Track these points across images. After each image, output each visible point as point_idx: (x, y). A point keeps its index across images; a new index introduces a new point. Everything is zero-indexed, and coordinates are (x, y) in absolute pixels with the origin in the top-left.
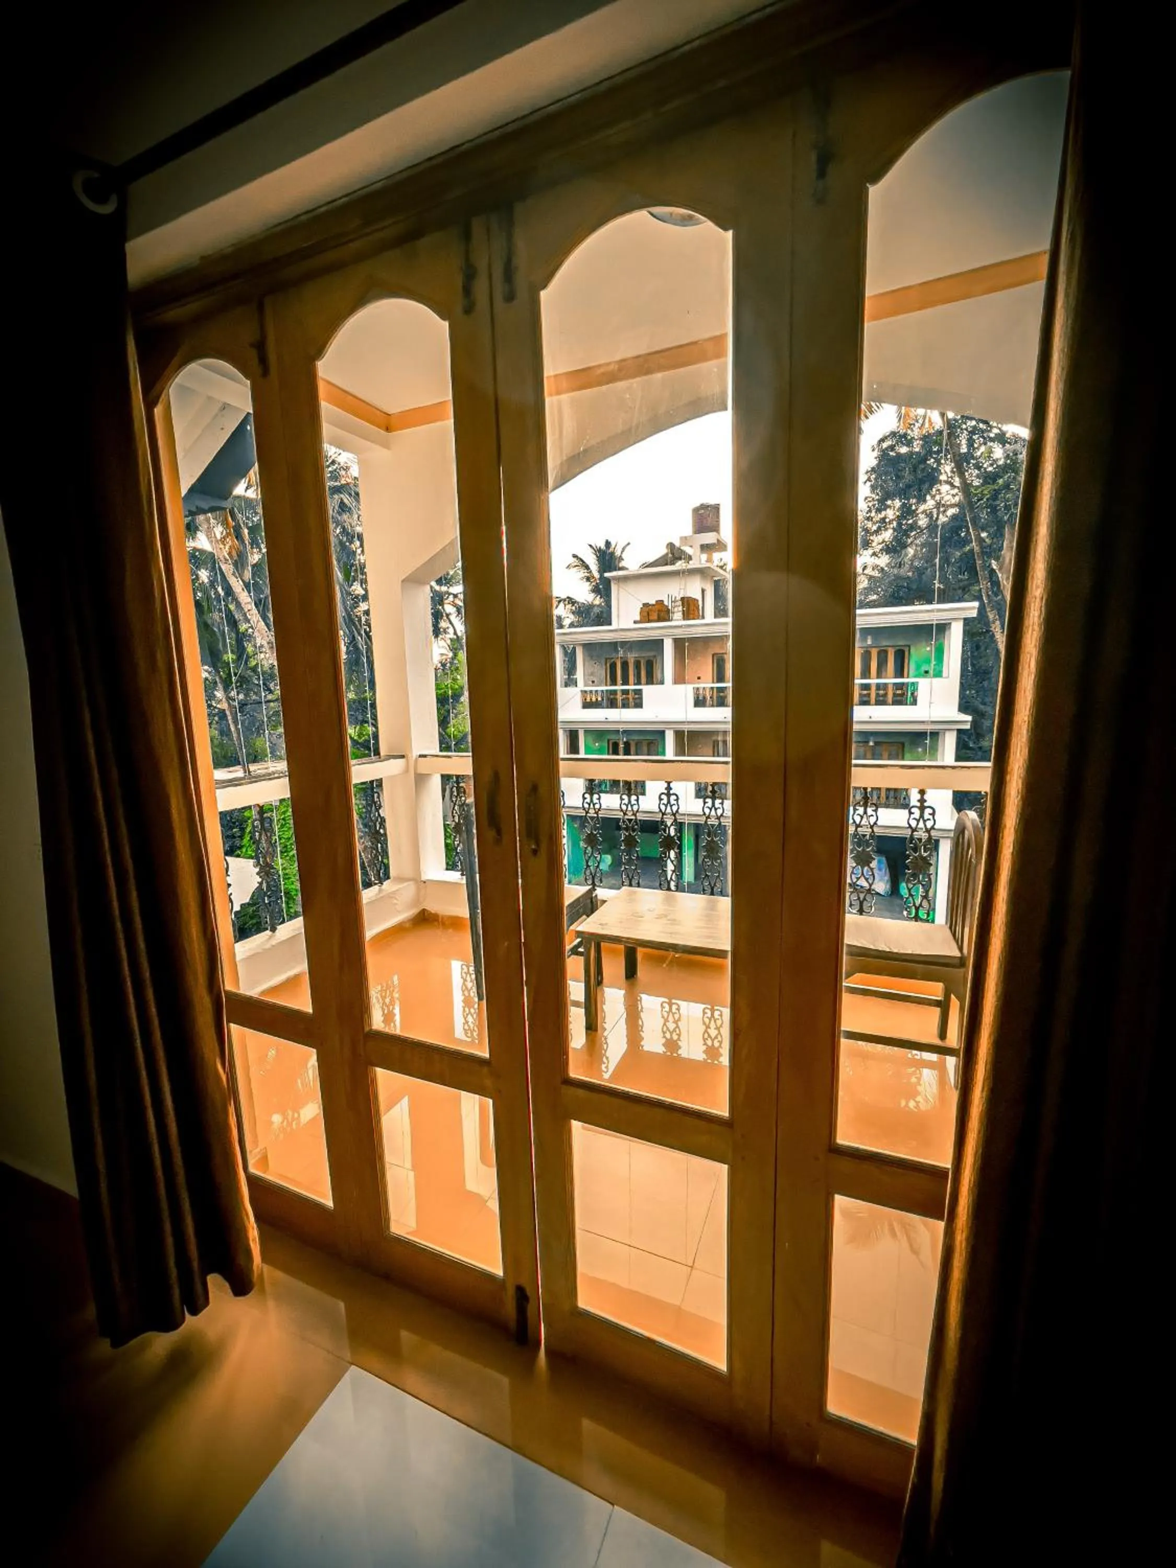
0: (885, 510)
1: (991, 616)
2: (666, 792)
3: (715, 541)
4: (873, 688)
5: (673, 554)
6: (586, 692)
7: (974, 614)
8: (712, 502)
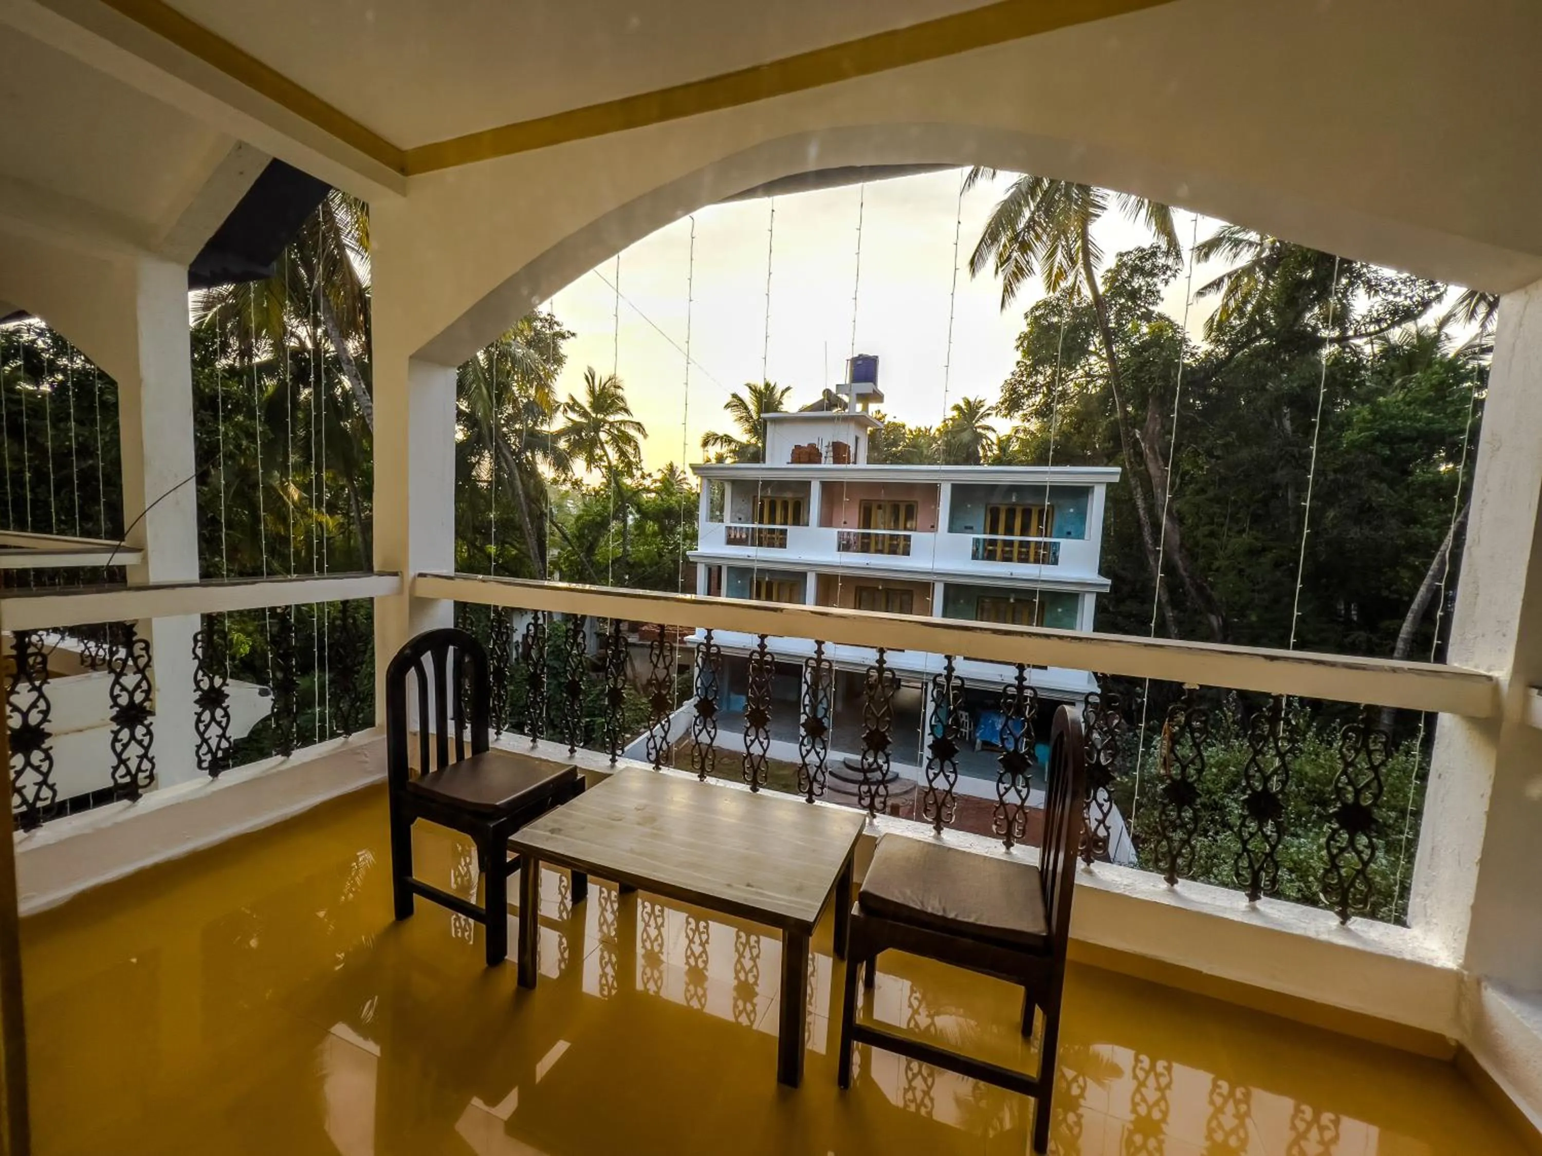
0: (1036, 375)
1: (1133, 482)
2: (705, 642)
3: (871, 392)
4: (1016, 545)
5: (829, 400)
6: (730, 528)
7: (1116, 479)
8: (871, 354)
